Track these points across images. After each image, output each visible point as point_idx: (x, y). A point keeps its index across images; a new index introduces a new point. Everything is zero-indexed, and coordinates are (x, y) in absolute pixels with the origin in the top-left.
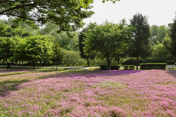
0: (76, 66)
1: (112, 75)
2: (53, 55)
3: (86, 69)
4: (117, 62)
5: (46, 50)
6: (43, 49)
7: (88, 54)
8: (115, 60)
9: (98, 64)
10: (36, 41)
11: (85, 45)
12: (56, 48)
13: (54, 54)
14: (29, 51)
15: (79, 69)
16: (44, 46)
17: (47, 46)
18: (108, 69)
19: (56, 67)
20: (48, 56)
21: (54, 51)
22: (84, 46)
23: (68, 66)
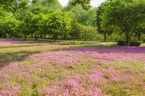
0: (93, 41)
1: (131, 51)
2: (70, 29)
3: (102, 44)
4: (137, 39)
5: (64, 25)
6: (62, 24)
7: (106, 29)
8: (135, 36)
9: (116, 40)
10: (56, 16)
11: (103, 20)
12: (73, 23)
13: (72, 29)
14: (50, 25)
15: (95, 44)
16: (63, 21)
17: (66, 21)
18: (127, 45)
19: (73, 41)
20: (67, 31)
21: (72, 26)
22: (101, 20)
23: (85, 40)
